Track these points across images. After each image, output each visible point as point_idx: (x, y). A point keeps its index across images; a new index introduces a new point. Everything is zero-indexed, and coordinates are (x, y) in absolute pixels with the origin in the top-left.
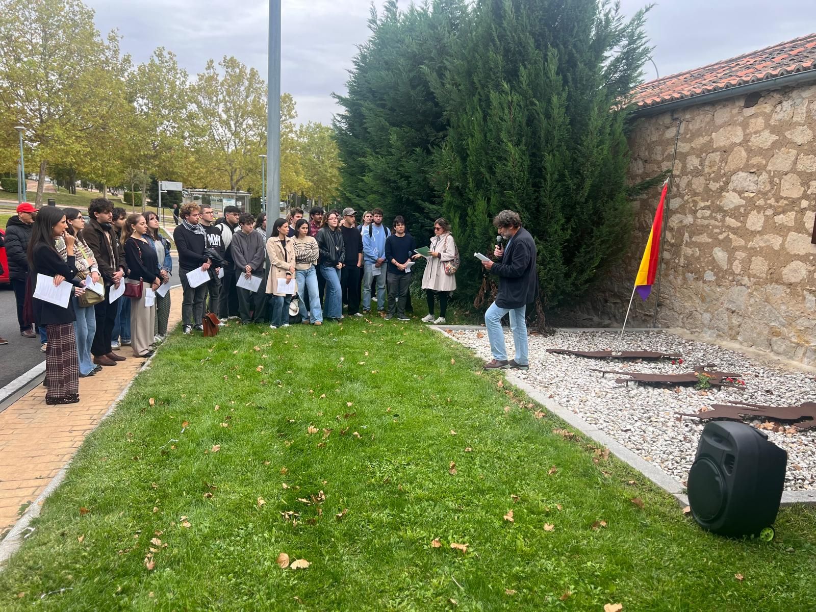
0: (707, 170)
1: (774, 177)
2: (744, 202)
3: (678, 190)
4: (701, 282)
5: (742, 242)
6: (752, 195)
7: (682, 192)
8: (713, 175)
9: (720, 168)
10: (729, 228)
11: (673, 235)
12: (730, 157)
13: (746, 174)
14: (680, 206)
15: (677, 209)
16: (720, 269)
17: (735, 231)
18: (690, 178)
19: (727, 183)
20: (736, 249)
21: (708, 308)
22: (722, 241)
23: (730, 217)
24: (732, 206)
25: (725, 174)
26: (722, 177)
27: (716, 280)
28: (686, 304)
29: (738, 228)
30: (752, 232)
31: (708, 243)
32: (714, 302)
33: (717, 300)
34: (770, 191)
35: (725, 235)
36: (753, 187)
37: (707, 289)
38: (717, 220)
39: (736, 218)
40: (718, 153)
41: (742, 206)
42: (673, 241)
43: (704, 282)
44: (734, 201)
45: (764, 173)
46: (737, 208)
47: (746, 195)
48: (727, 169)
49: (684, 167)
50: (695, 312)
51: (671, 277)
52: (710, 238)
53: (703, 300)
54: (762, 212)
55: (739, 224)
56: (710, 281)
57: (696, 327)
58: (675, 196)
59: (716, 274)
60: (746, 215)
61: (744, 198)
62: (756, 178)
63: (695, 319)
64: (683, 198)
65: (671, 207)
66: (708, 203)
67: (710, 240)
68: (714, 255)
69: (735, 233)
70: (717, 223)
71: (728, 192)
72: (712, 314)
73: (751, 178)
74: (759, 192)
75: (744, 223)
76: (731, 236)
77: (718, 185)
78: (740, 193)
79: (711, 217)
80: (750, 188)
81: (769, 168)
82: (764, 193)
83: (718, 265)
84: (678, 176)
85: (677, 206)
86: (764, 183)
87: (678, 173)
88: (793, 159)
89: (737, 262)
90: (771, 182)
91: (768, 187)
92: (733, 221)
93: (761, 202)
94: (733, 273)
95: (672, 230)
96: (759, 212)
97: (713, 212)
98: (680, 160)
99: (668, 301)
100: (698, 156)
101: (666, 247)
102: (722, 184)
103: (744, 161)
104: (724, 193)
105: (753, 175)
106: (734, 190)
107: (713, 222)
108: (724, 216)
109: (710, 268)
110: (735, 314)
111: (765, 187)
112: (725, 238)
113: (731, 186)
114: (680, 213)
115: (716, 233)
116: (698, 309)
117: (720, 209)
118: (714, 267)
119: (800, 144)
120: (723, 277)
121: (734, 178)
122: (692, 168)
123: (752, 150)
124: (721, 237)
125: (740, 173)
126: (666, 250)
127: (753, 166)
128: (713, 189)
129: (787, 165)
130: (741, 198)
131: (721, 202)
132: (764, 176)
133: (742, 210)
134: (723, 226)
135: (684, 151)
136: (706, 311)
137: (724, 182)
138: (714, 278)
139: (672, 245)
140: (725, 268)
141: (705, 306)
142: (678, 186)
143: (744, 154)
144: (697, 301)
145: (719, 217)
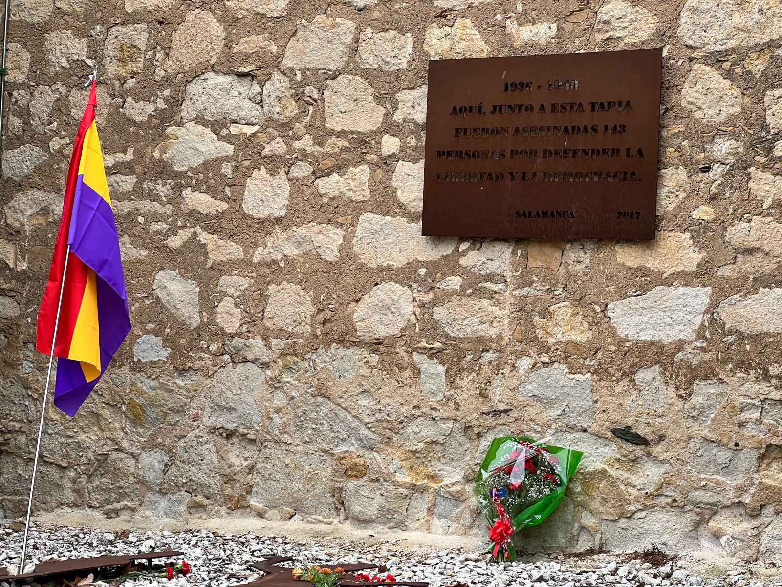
0: (112, 69)
1: (303, 83)
2: (229, 149)
3: (26, 123)
4: (126, 369)
5: (234, 250)
6: (249, 130)
7: (40, 129)
8: (131, 83)
9: (150, 63)
10: (196, 217)
11: (22, 250)
12: (177, 37)
13: (228, 79)
14: (38, 169)
15: (28, 176)
16: (182, 328)
17: (212, 223)
18: (63, 90)
19: (176, 102)
20: (220, 269)
21: (153, 436)
22: (180, 251)
23: (197, 188)
24: (196, 161)
25: (167, 80)
26: (161, 86)
27: (172, 356)
28: (82, 437)
29: (222, 215)
30: (261, 221)
31: (138, 261)
32: (172, 418)
33: (180, 410)
34: (297, 118)
35: (184, 235)
36: (251, 111)
37: (146, 385)
38: (156, 198)
39: (213, 192)
40: (143, 26)
41: (227, 159)
42: (24, 266)
43: (137, 367)
44: (203, 148)
45: (276, 76)
46: (211, 166)
47: (234, 129)
48: (171, 66)
49: (39, 59)
50: (115, 455)
51: (27, 368)
52: (143, 246)
53: (137, 417)
54: (282, 172)
55: (224, 206)
56: (153, 363)
57: (122, 496)
58: (16, 141)
59: (168, 342)
60: (238, 183)
61: (229, 139)
62: (256, 89)
63: (117, 473)
64: (43, 142)
65: (6, 173)
66: (129, 156)
67: (144, 253)
68: (158, 292)
69: (212, 229)
70: (157, 206)
71: (181, 124)
72: (170, 451)
73: (241, 90)
74: (269, 122)
75: (236, 200)
76: (204, 237)
77: (150, 109)
78: (217, 126)
79: (138, 192)
80: (242, 113)
81: (288, 62)
82: (283, 125)
83: (174, 319)
84: (22, 86)
85: (27, 168)
86: (279, 99)
87: (21, 78)
88: (349, 39)
89: (226, 304)
90: (298, 97)
91: (292, 109)
92: (205, 198)
93: (277, 147)
94: (220, 334)
95: (14, 234)
96: (273, 173)
97: (141, 179)
98: (23, 44)
99: (23, 439)
100: (80, 33)
102: (161, 105)
103: (219, 47)
104: (170, 130)
105: (246, 81)
106: (200, 120)
107: (146, 205)
108: (178, 189)
109: (150, 326)
110: (235, 440)
111: (285, 108)
112: (185, 245)
113: (187, 110)
114: (39, 188)
115: (158, 232)
116: (125, 444)
117: (164, 170)
118: (162, 323)
119: (361, 5)
120: (192, 347)
121: (194, 88)
122: (64, 63)
123: (236, 20)
124: (175, 242)
125: (210, 75)
126: (3, 293)
127: (247, 58)
128: (138, 119)
129: (335, 55)
130: (221, 138)
131: (163, 152)
132: (278, 84)
133: (227, 169)
134: (176, 214)
135: (35, 19)
136: (151, 445)
137: (166, 101)
138: (165, 354)
139: (22, 277)
140: (195, 322)
141: (144, 433)
142: (25, 114)
143: (217, 29)
144: (116, 422)
145: (163, 190)
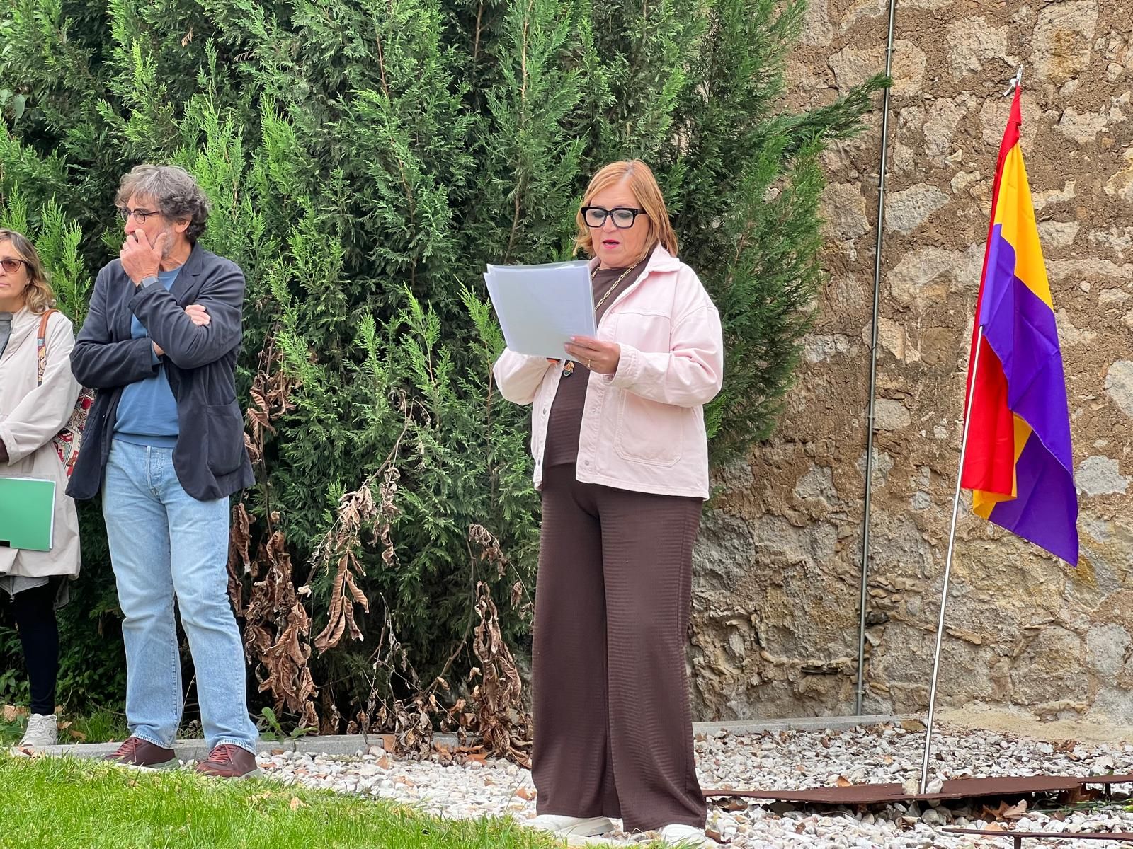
0: (1044, 68)
3: (919, 153)
7: (939, 161)
8: (1072, 86)
9: (1101, 57)
11: (912, 334)
14: (935, 217)
15: (921, 229)
18: (972, 103)
21: (1107, 605)
25: (1127, 79)
26: (1116, 88)
28: (1001, 603)
38: (1108, 255)
42: (915, 356)
43: (1081, 503)
49: (939, 61)
50: (1050, 630)
51: (920, 502)
52: (1089, 326)
53: (1082, 576)
56: (1105, 498)
57: (1061, 691)
58: (908, 179)
59: (1128, 466)
63: (1054, 657)
64: (944, 181)
65: (892, 225)
66: (1068, 193)
67: (1089, 336)
68: (1112, 393)
70: (1110, 267)
77: (1099, 123)
79: (1082, 246)
84: (914, 101)
85: (920, 217)
87: (912, 89)
95: (902, 311)
98: (916, 40)
99: (916, 602)
100: (998, 19)
101: (882, 381)
102: (1117, 116)
107: (1092, 265)
109: (1101, 443)
114: (937, 245)
115: (1111, 305)
116: (1065, 615)
117: (1120, 213)
118: (1118, 440)
122: (974, 64)
126: (886, 394)
128: (1082, 140)
131: (1119, 185)
135: (934, 4)
136: (1104, 618)
137: (1125, 111)
138: (1123, 484)
139: (913, 373)
141: (1093, 601)
142: (918, 140)
144: (1051, 583)
145: (1119, 242)
